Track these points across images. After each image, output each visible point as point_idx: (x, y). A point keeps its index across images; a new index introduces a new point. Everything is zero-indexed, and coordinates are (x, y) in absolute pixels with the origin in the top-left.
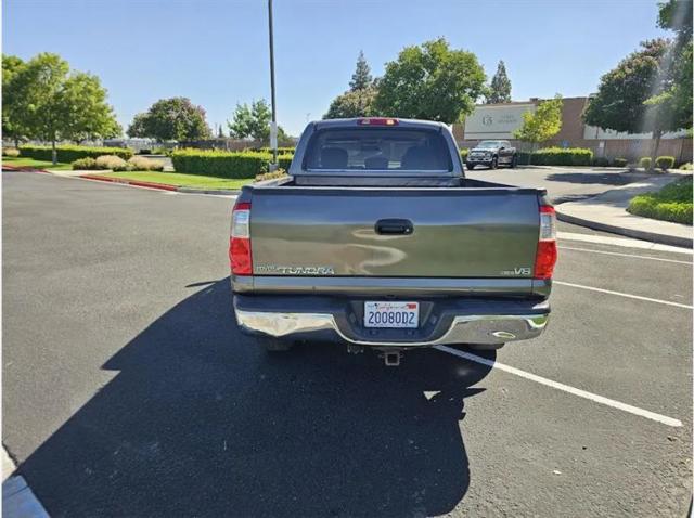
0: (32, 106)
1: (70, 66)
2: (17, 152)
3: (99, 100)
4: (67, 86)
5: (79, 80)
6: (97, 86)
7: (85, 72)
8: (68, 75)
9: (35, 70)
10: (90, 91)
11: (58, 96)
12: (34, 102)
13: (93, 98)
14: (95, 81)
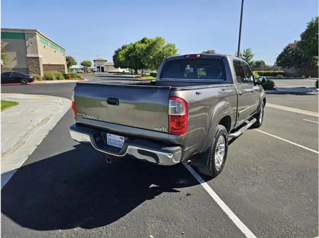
0: (151, 57)
1: (165, 40)
2: (149, 74)
3: (174, 53)
4: (164, 48)
5: (168, 46)
6: (174, 48)
7: (170, 43)
8: (165, 44)
9: (154, 43)
10: (171, 50)
11: (160, 52)
12: (152, 55)
13: (172, 53)
14: (174, 46)
